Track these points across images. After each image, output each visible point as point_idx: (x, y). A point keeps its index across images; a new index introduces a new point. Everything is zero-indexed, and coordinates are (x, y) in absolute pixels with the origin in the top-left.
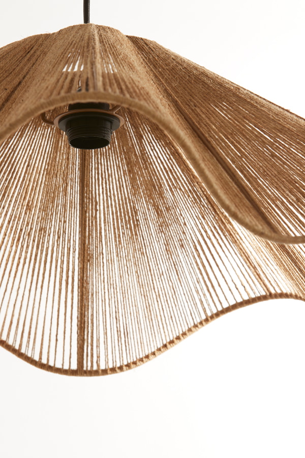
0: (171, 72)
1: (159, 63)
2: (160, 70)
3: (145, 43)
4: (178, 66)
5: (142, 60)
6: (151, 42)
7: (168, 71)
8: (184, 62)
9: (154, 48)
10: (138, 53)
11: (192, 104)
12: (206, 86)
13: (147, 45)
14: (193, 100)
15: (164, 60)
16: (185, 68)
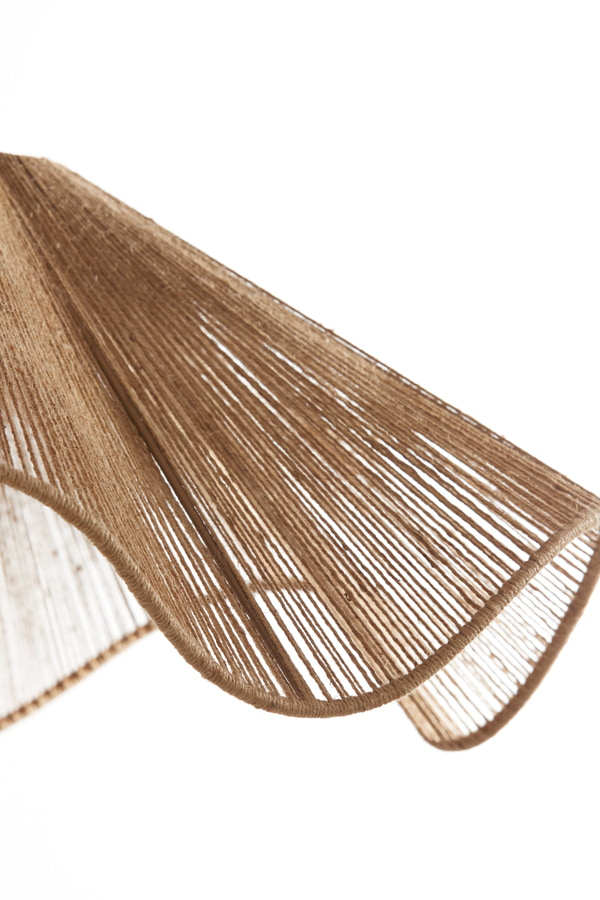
0: (83, 248)
1: (56, 227)
2: (58, 246)
3: (27, 172)
4: (96, 232)
5: (19, 225)
6: (39, 162)
7: (74, 248)
8: (110, 215)
9: (45, 182)
10: (12, 204)
11: (126, 334)
12: (157, 285)
13: (30, 176)
14: (128, 322)
15: (66, 216)
16: (112, 235)
